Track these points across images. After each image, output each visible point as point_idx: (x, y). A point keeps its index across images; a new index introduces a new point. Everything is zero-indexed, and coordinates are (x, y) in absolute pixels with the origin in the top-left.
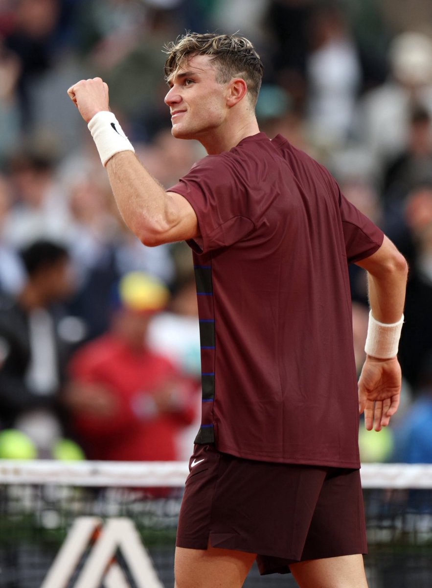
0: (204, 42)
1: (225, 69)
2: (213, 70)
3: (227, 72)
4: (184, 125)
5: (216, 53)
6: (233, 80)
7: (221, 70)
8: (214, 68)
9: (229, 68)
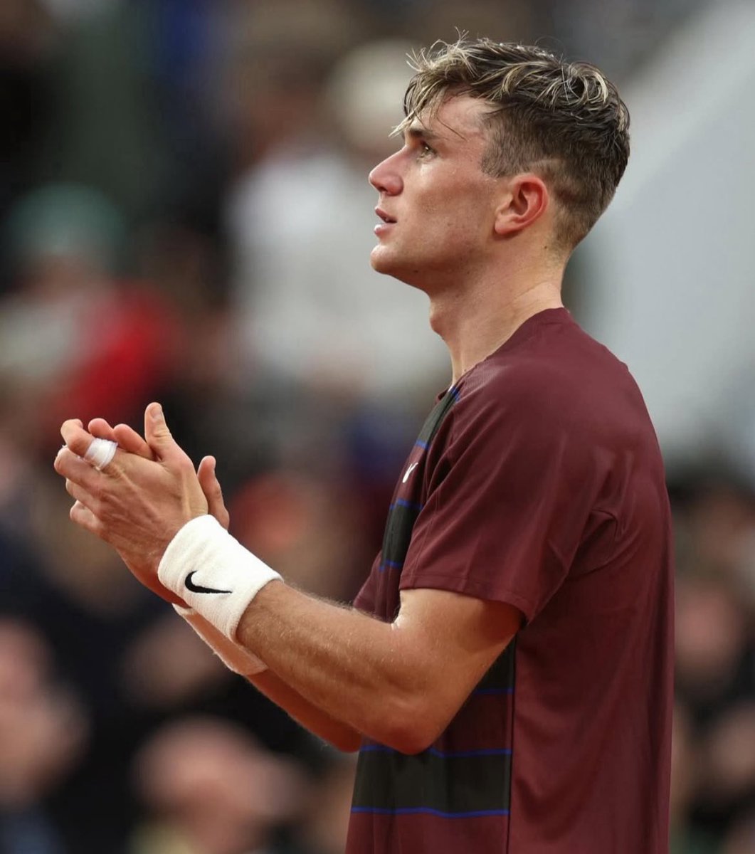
0: (491, 66)
1: (512, 144)
2: (484, 139)
3: (513, 150)
4: (391, 251)
5: (505, 100)
6: (522, 177)
7: (501, 144)
8: (487, 136)
9: (521, 143)
